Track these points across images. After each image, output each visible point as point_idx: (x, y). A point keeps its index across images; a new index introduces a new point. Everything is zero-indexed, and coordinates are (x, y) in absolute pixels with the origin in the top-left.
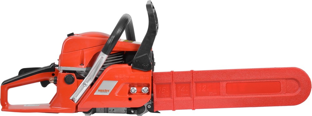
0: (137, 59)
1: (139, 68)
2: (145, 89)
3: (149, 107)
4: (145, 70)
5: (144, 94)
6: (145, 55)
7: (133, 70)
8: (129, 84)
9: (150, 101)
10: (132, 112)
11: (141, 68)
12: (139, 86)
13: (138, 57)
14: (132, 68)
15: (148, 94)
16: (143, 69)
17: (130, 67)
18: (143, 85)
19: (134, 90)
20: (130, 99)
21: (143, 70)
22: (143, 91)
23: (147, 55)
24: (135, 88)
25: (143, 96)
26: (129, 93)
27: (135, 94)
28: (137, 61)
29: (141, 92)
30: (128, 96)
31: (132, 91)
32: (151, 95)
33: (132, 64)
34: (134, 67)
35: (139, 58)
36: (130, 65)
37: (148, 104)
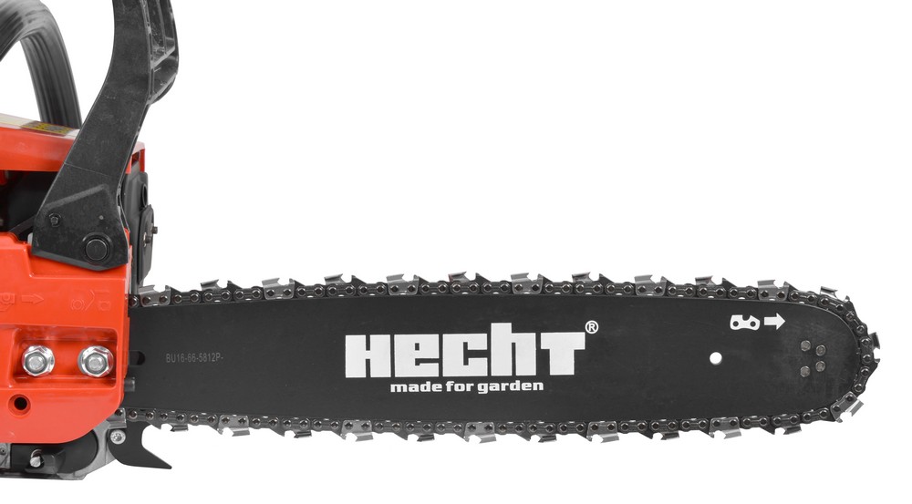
0: (55, 212)
1: (66, 255)
2: (93, 359)
3: (118, 438)
4: (94, 262)
5: (91, 381)
6: (96, 195)
7: (37, 263)
8: (13, 334)
9: (118, 412)
10: (35, 462)
11: (73, 257)
12: (69, 341)
13: (61, 202)
14: (31, 254)
15: (109, 379)
16: (81, 259)
17: (22, 248)
18: (85, 338)
19: (40, 359)
20: (21, 403)
21: (86, 265)
22: (83, 366)
23: (102, 194)
24: (48, 353)
25: (85, 388)
26: (19, 373)
27: (49, 379)
28: (55, 221)
29: (75, 371)
30: (13, 389)
31: (32, 367)
32: (125, 386)
33: (30, 237)
34: (43, 248)
35: (67, 205)
36: (21, 238)
37: (109, 426)
